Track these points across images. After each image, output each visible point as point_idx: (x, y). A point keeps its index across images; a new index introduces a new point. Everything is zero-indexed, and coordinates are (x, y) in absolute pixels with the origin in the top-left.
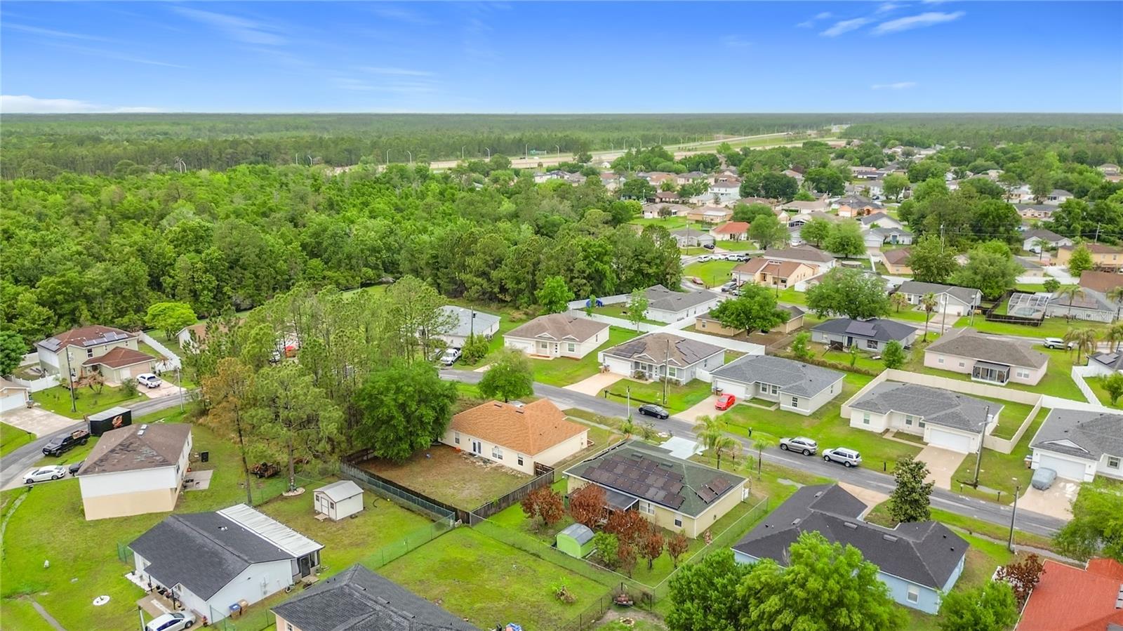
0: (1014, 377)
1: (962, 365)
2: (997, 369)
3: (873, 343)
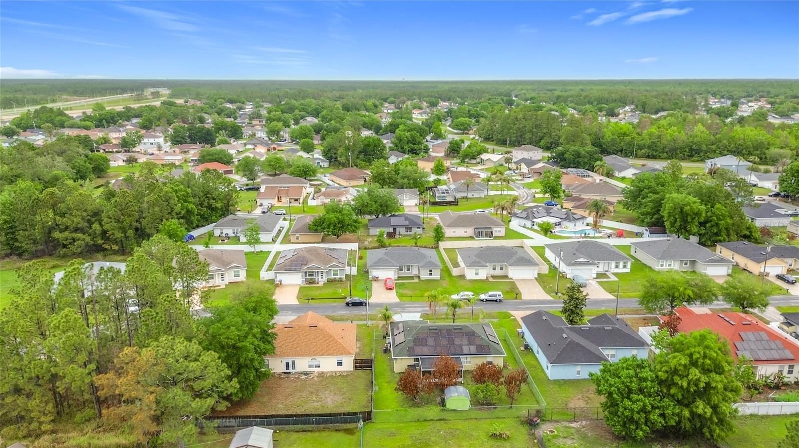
0: (495, 234)
1: (466, 232)
2: (484, 231)
3: (409, 229)
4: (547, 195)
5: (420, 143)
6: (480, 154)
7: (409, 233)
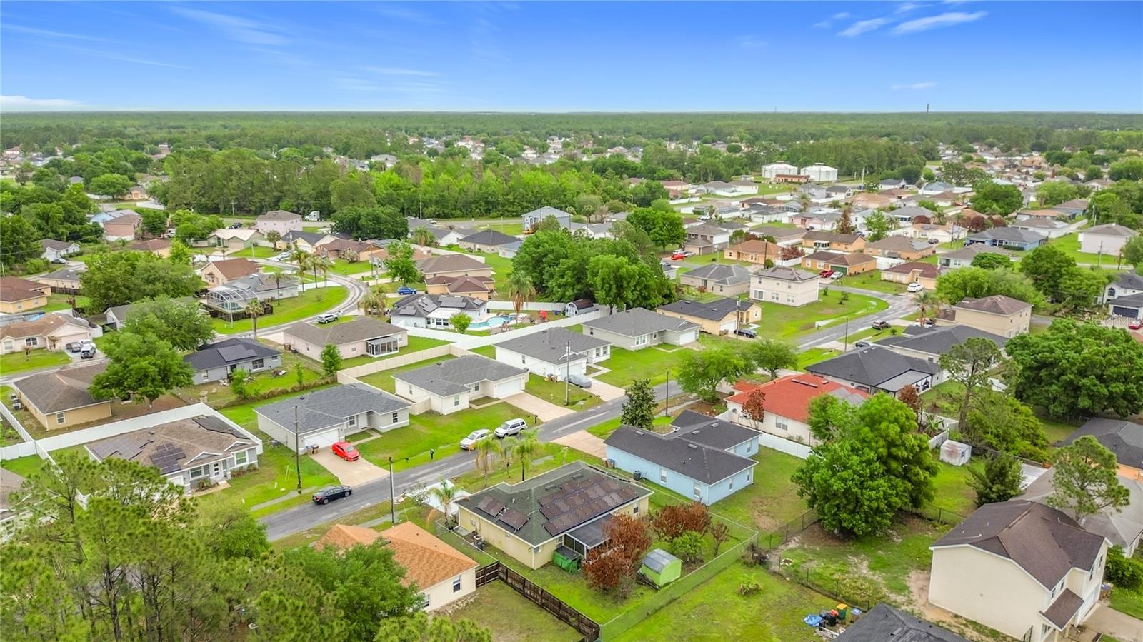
0: (399, 345)
1: (354, 350)
2: (380, 343)
3: (258, 362)
4: (397, 279)
5: (82, 221)
6: (212, 230)
7: (259, 369)
